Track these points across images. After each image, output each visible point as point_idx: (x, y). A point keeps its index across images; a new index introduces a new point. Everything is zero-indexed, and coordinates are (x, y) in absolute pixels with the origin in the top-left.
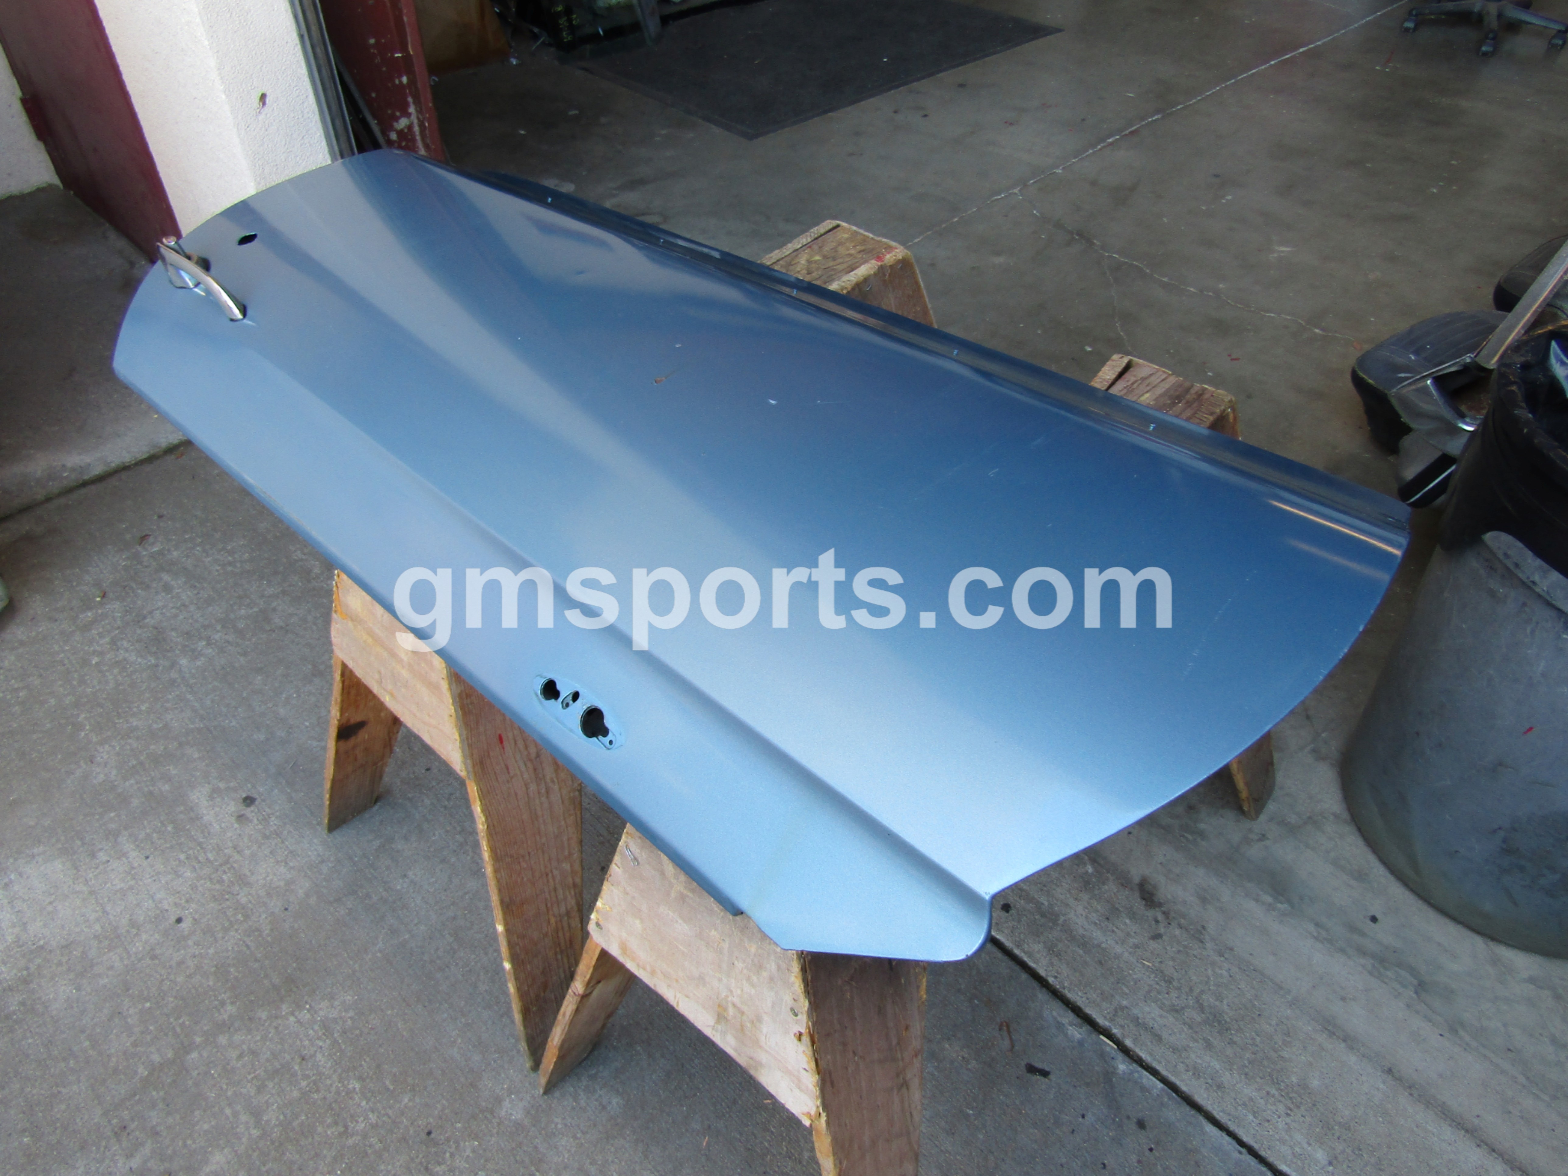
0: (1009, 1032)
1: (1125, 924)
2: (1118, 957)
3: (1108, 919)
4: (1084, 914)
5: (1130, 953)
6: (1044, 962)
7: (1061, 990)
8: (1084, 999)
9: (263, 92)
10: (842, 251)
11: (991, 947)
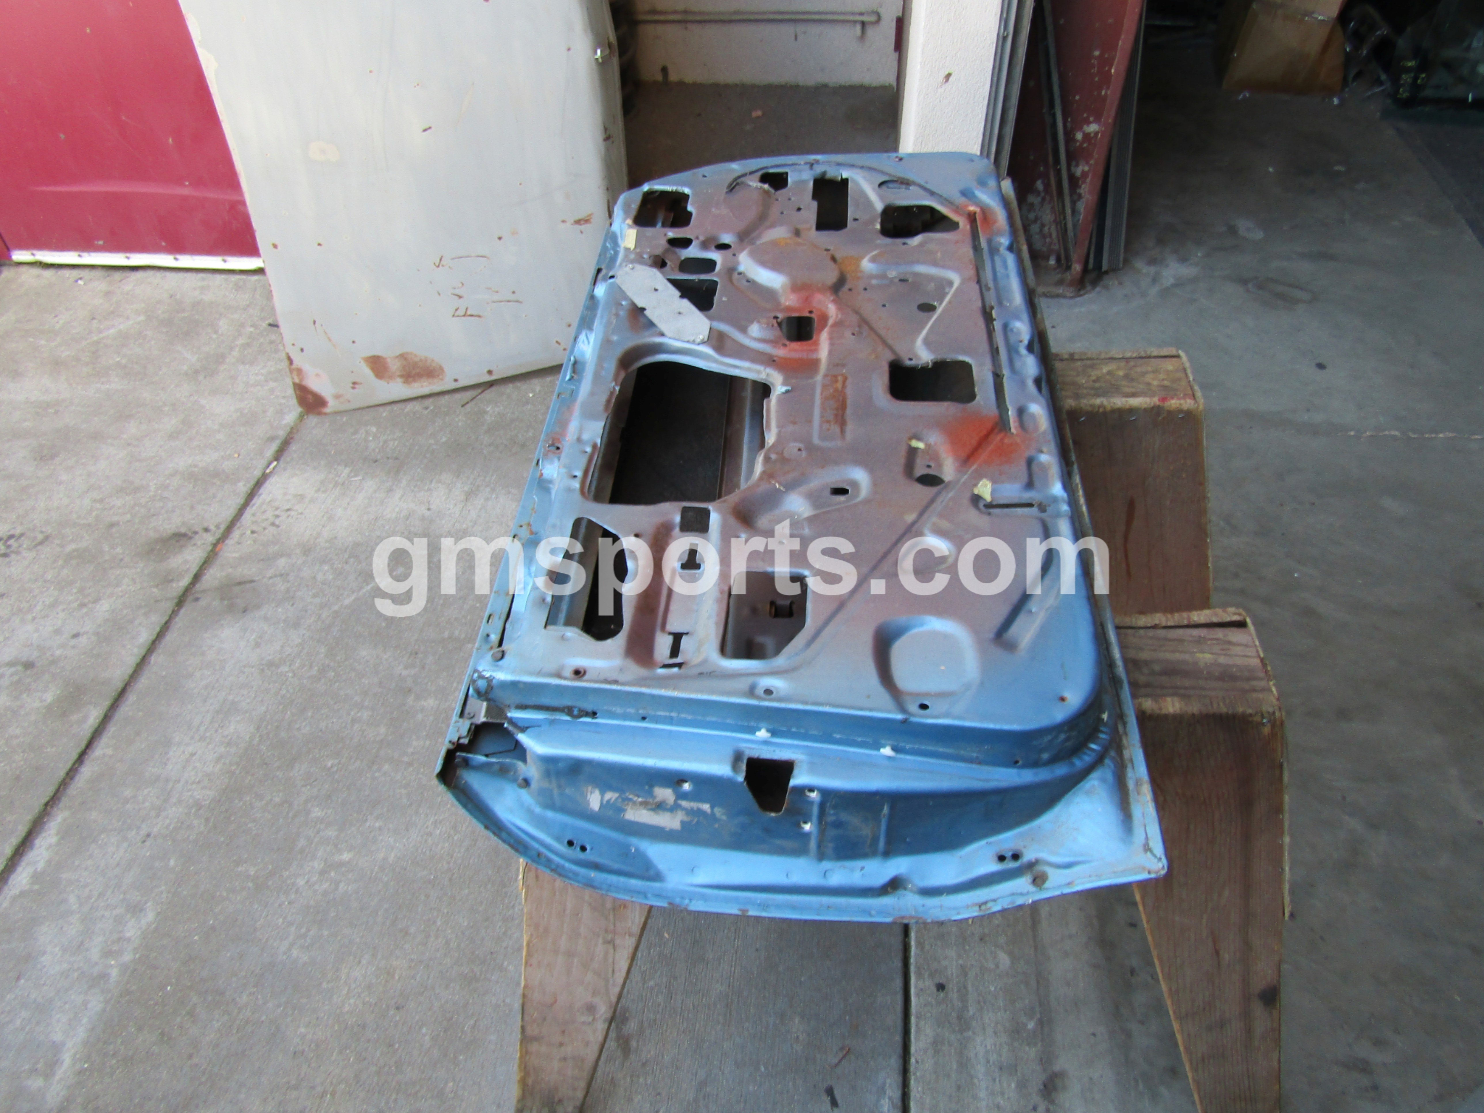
0: (844, 1057)
1: (1010, 1085)
2: (975, 1097)
3: (1001, 1069)
4: (989, 1047)
5: (987, 1106)
6: (921, 1045)
7: (912, 1074)
8: (918, 1095)
9: (950, 72)
10: (1148, 378)
11: (899, 998)
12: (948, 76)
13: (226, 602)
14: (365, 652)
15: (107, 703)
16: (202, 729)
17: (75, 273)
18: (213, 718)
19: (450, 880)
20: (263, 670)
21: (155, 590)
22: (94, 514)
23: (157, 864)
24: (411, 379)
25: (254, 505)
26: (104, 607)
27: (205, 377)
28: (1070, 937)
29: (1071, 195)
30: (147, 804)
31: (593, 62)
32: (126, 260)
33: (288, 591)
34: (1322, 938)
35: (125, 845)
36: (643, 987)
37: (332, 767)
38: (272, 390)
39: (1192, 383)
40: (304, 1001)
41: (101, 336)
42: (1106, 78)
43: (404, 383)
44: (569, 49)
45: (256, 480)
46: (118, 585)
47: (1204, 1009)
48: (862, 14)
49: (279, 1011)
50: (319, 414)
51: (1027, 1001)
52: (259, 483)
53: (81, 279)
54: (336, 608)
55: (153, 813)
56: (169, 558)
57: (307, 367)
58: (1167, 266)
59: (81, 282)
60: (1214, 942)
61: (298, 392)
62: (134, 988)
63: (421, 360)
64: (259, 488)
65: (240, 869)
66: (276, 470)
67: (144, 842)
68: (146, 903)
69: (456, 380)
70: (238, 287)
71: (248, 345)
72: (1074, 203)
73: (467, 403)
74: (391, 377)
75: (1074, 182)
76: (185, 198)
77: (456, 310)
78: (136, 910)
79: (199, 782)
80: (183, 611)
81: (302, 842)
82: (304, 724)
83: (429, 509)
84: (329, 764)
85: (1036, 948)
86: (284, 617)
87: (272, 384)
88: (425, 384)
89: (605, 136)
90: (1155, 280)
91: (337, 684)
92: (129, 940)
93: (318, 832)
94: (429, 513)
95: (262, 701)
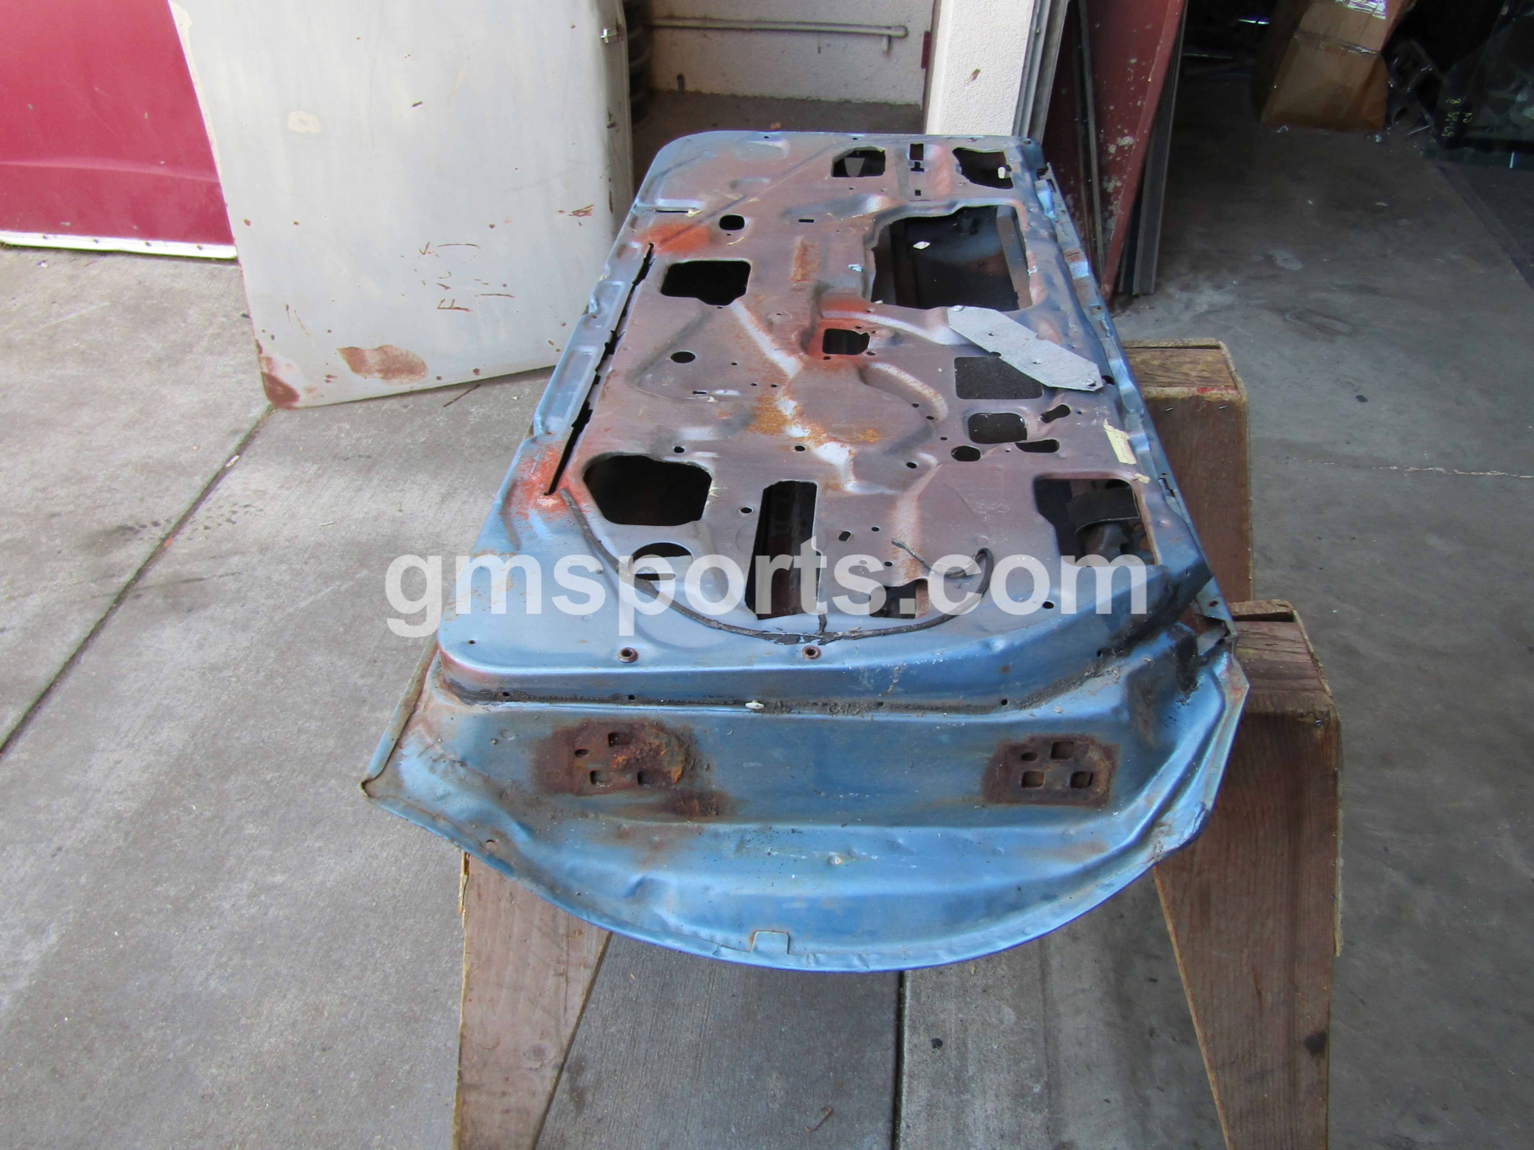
0: (826, 1118)
3: (1002, 1137)
4: (989, 1112)
6: (914, 1108)
7: (901, 1139)
9: (979, 68)
10: (1186, 368)
11: (891, 1054)
12: (977, 72)
13: (170, 601)
14: (319, 659)
15: (28, 704)
16: (131, 735)
17: (39, 255)
18: (145, 723)
19: (395, 908)
20: (204, 674)
21: (93, 585)
22: (34, 504)
23: (66, 881)
24: (390, 375)
25: (210, 499)
26: (35, 602)
27: (169, 366)
28: (1083, 991)
29: (1102, 212)
30: (61, 814)
31: (599, 42)
32: (95, 243)
33: (239, 590)
34: (1362, 1002)
35: (33, 858)
36: (604, 1034)
37: (271, 781)
38: (240, 383)
39: (1234, 373)
40: (218, 1038)
41: (61, 320)
42: (1143, 87)
43: (383, 378)
44: (573, 27)
45: (215, 473)
46: (52, 579)
47: (1243, 1057)
48: (889, 28)
49: (189, 1049)
50: (290, 408)
51: (1033, 1062)
52: (217, 478)
53: (44, 261)
54: (291, 610)
55: (68, 825)
56: (111, 552)
57: (277, 356)
58: (1201, 292)
59: (44, 265)
60: (1256, 980)
61: (267, 383)
62: (27, 1018)
63: (402, 355)
64: (218, 483)
65: (159, 889)
66: (237, 464)
67: (54, 855)
68: (50, 923)
69: (439, 378)
70: (212, 276)
71: (219, 335)
72: (1105, 220)
73: (451, 403)
74: (369, 371)
75: (1106, 198)
76: (161, 179)
77: (442, 301)
78: (38, 930)
79: (122, 792)
80: (121, 609)
81: (231, 861)
82: (245, 732)
83: (401, 511)
84: (269, 778)
85: (1045, 1002)
86: (232, 618)
87: (241, 376)
88: (407, 380)
89: (608, 123)
90: (1188, 306)
91: (285, 691)
92: (26, 964)
93: (250, 851)
94: (400, 514)
95: (201, 707)
